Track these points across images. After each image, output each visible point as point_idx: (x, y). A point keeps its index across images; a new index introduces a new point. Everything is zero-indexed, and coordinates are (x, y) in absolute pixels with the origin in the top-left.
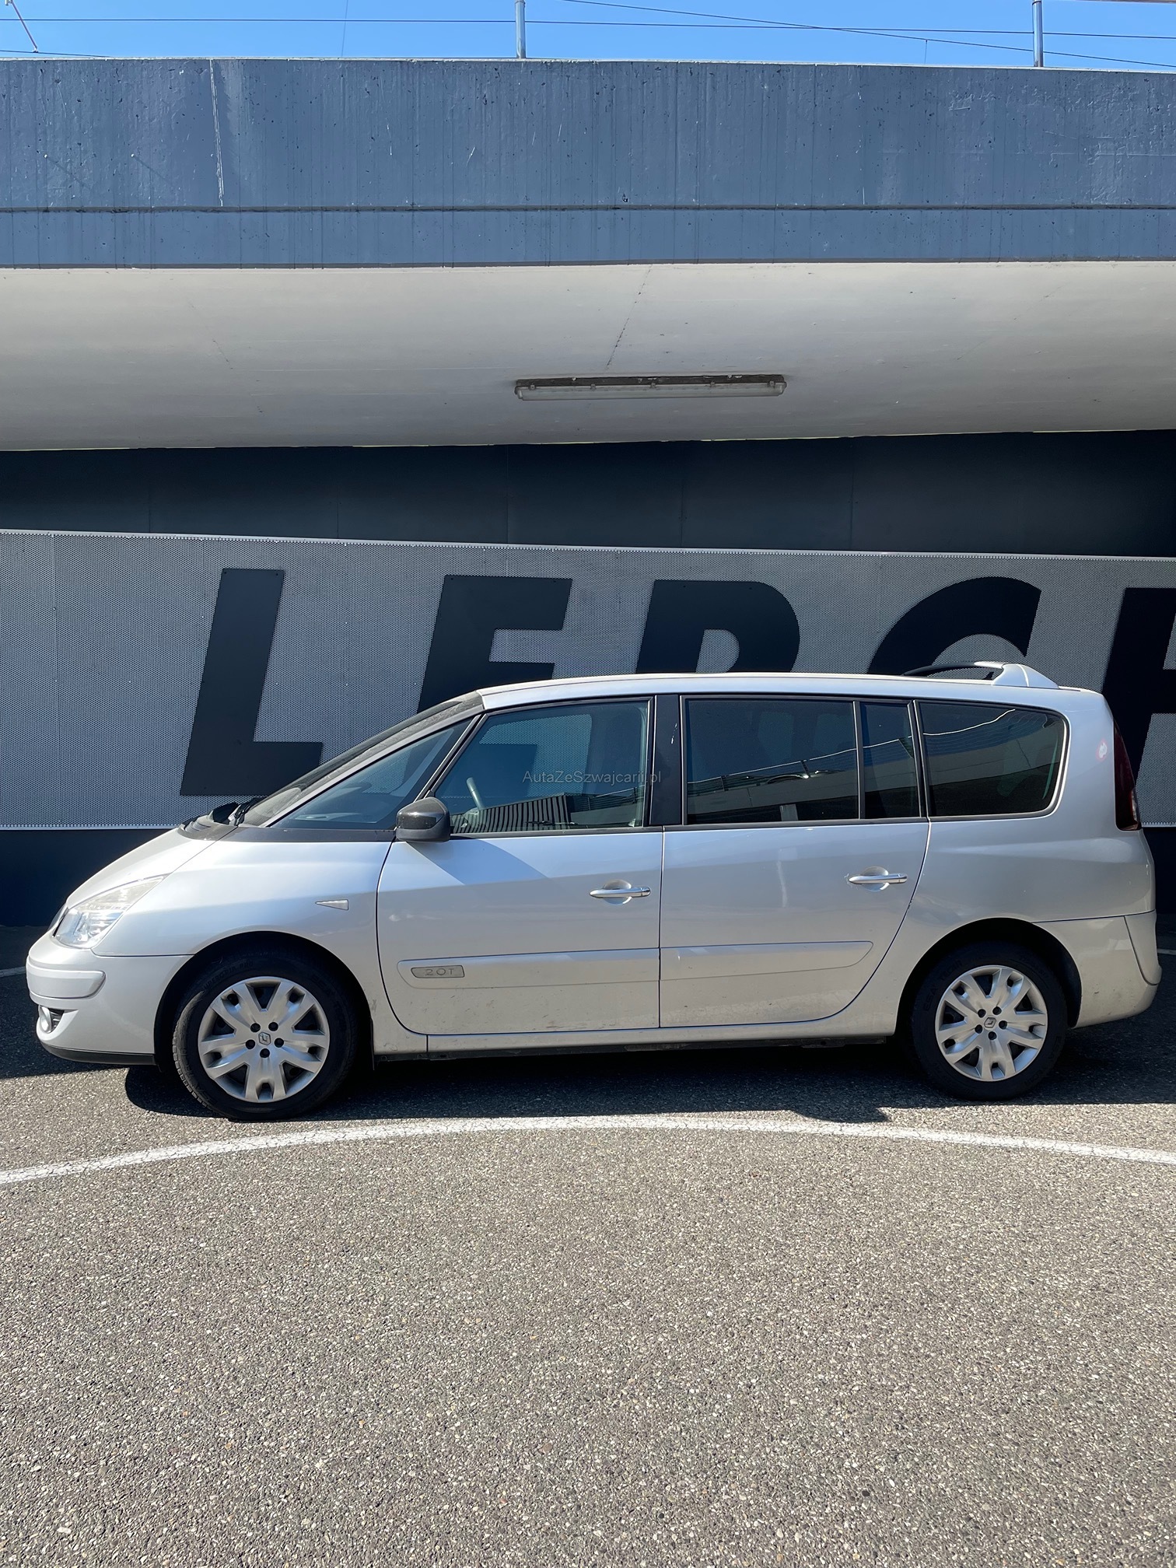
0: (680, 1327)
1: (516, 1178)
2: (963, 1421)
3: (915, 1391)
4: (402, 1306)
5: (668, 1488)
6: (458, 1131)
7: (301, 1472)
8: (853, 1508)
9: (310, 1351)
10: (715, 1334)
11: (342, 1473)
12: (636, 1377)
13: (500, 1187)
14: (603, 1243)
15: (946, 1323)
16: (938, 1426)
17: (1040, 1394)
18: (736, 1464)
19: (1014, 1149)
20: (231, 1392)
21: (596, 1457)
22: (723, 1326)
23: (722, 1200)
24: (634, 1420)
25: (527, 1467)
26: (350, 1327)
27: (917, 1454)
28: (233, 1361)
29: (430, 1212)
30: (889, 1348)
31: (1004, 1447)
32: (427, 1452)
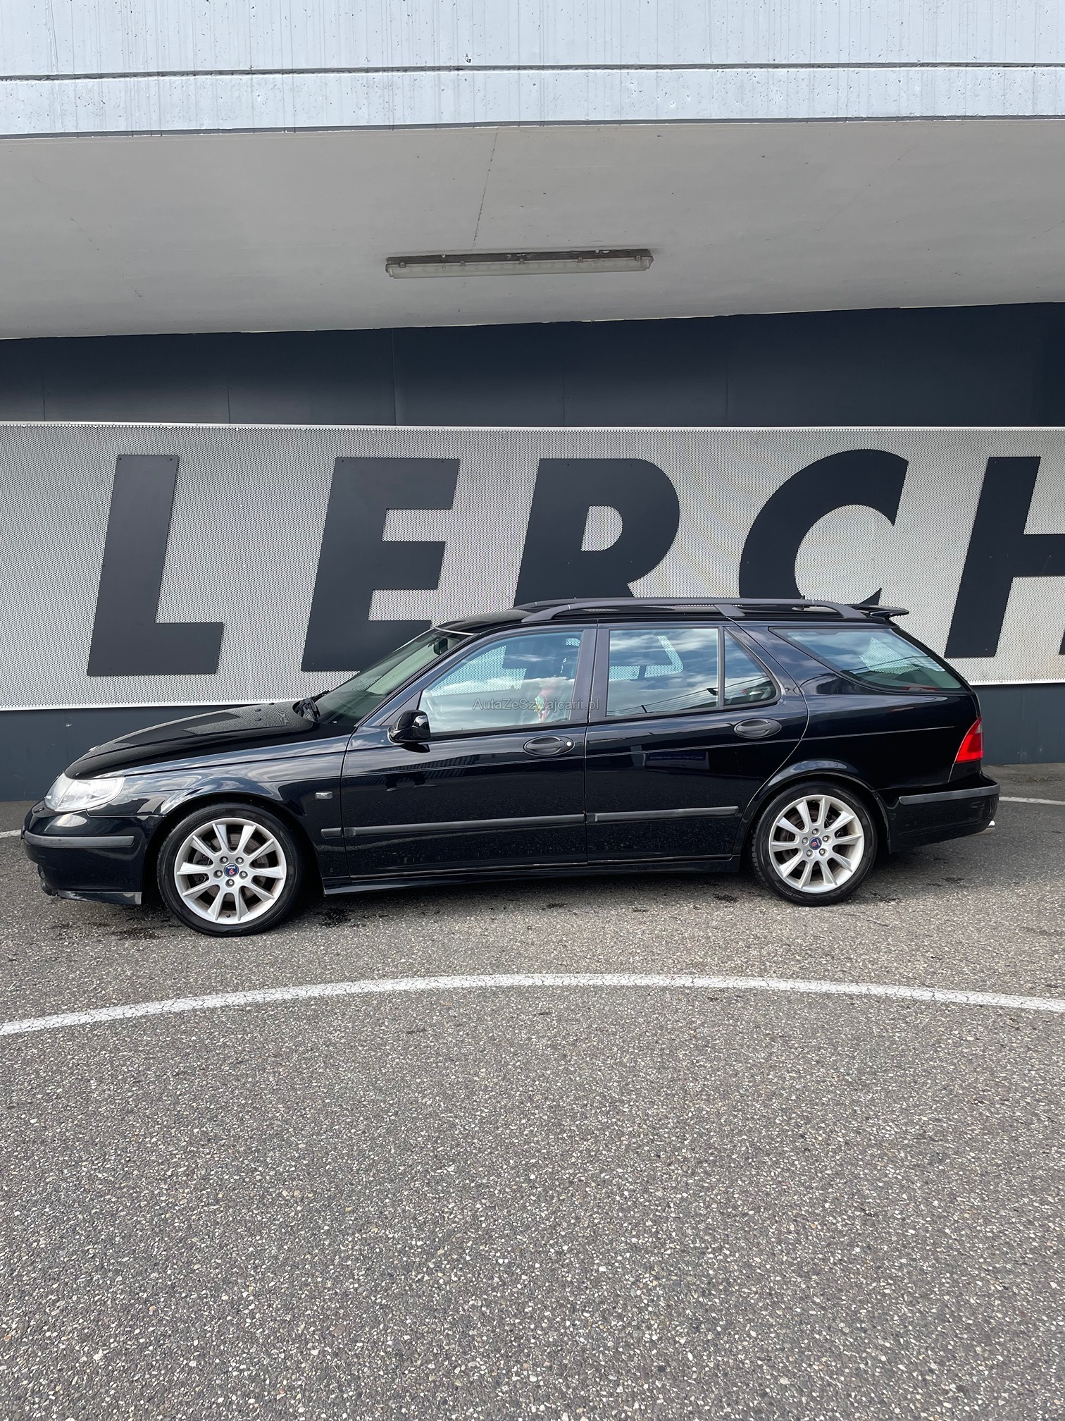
0: (500, 1191)
1: (365, 1042)
2: (772, 1285)
3: (728, 1252)
4: (221, 1180)
5: (457, 1371)
6: (317, 995)
7: (77, 1365)
8: (646, 1386)
9: (116, 1231)
10: (534, 1198)
11: (120, 1364)
12: (446, 1249)
13: (347, 1051)
14: (440, 1106)
15: (769, 1178)
16: (746, 1290)
17: (854, 1253)
18: (533, 1341)
19: (858, 996)
20: (25, 1278)
21: (389, 1338)
22: (544, 1190)
23: (565, 1056)
24: (436, 1295)
25: (315, 1352)
26: (164, 1204)
27: (721, 1323)
28: (35, 1244)
29: (271, 1079)
30: (707, 1207)
31: (811, 1312)
32: (214, 1339)
